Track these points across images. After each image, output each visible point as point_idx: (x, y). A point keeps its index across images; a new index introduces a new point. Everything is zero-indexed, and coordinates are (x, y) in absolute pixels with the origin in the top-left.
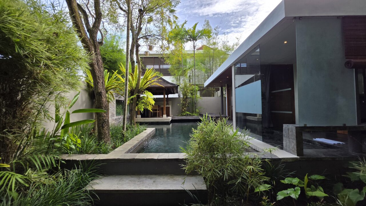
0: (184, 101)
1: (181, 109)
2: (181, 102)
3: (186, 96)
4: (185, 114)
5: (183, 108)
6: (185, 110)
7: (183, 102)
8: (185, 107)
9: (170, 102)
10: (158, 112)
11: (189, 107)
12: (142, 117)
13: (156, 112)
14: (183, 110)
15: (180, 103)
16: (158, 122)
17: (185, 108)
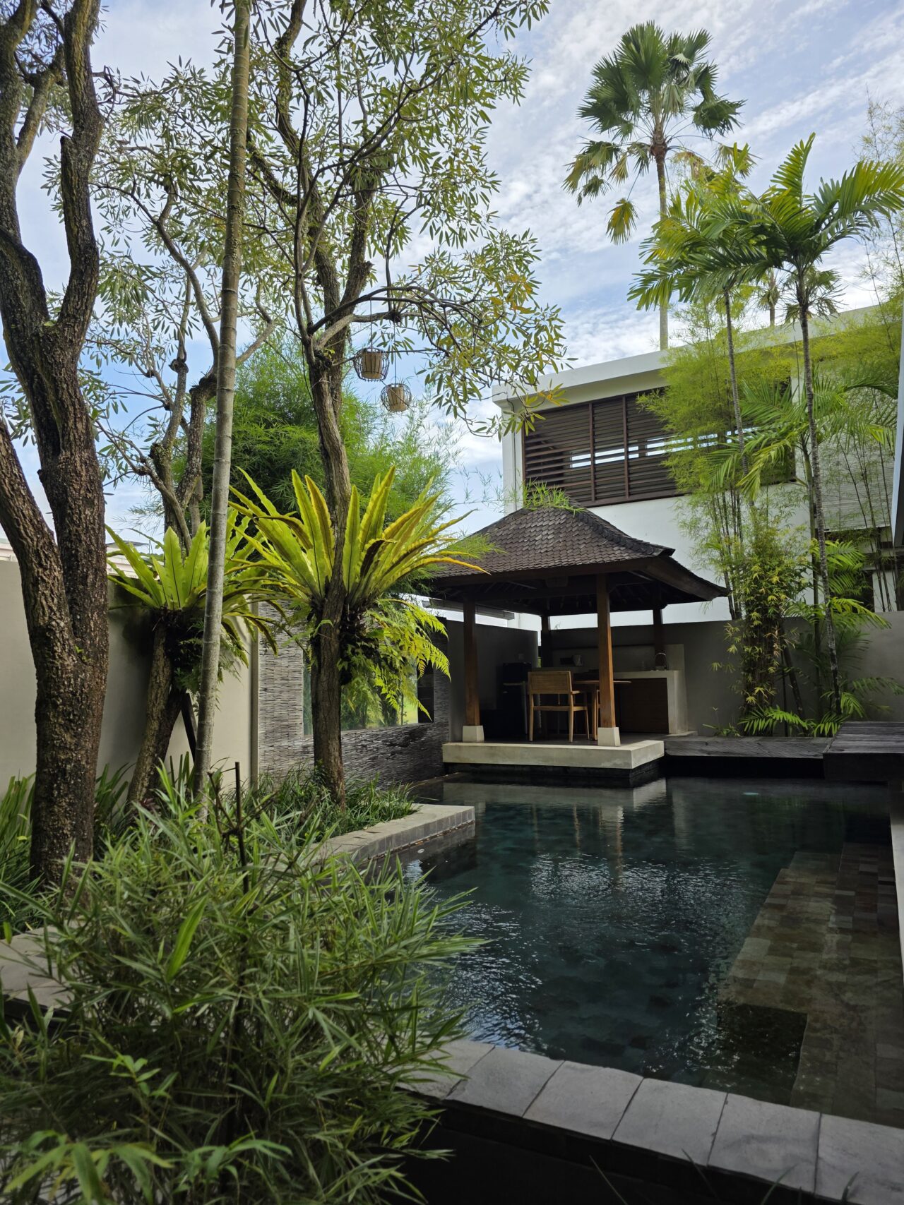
0: (751, 641)
1: (737, 688)
2: (733, 649)
3: (764, 611)
4: (762, 724)
5: (750, 688)
6: (764, 703)
7: (748, 649)
8: (765, 679)
9: (676, 651)
10: (575, 709)
11: (792, 675)
12: (489, 737)
13: (564, 708)
14: (750, 699)
15: (724, 657)
16: (565, 769)
17: (760, 683)
